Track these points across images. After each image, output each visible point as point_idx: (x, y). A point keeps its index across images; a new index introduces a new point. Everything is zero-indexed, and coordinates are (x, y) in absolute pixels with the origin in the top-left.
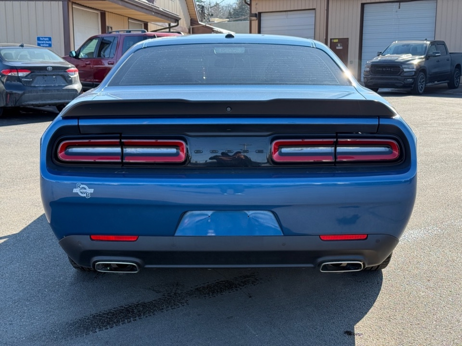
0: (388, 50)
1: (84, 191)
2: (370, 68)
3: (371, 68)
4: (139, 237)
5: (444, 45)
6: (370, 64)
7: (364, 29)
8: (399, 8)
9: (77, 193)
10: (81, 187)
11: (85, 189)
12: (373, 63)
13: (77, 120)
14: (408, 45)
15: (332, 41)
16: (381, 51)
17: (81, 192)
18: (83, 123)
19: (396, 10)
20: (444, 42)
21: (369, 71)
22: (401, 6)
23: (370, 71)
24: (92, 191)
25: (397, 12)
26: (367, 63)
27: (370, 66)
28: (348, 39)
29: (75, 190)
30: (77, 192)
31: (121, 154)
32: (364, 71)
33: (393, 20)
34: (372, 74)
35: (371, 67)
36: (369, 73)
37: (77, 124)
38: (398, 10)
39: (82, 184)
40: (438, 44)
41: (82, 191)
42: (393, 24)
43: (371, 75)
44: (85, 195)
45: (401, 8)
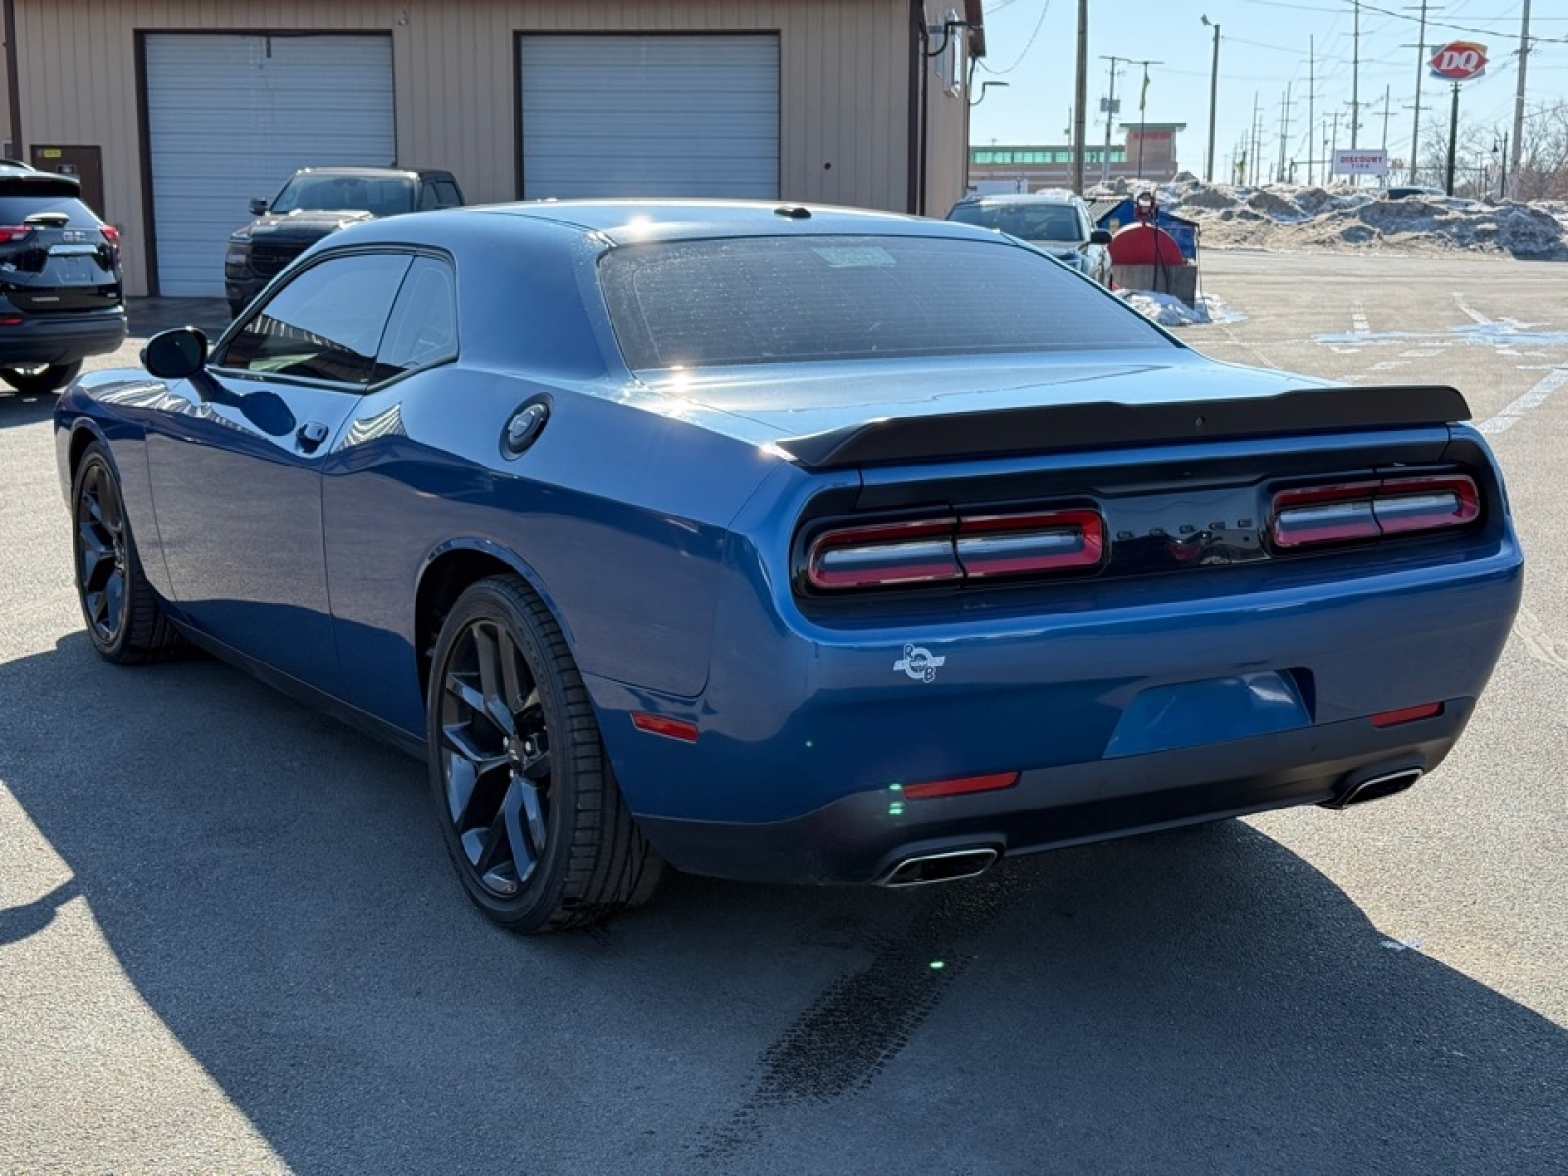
0: (288, 195)
1: (922, 663)
2: (248, 256)
3: (255, 255)
4: (1025, 774)
5: (450, 186)
6: (250, 241)
7: (152, 117)
8: (269, 54)
9: (904, 672)
10: (913, 654)
11: (924, 657)
12: (259, 239)
13: (856, 473)
14: (353, 182)
15: (39, 153)
16: (263, 199)
17: (914, 669)
18: (875, 478)
19: (258, 61)
20: (448, 174)
21: (247, 264)
22: (273, 48)
23: (251, 265)
24: (939, 661)
25: (261, 66)
26: (233, 238)
27: (249, 248)
28: (97, 149)
29: (901, 665)
30: (905, 668)
31: (953, 556)
32: (227, 263)
33: (252, 93)
34: (258, 273)
35: (254, 250)
36: (244, 268)
37: (858, 483)
38: (266, 60)
39: (917, 645)
40: (440, 179)
41: (915, 664)
42: (253, 106)
43: (256, 277)
44: (921, 676)
45: (274, 54)
